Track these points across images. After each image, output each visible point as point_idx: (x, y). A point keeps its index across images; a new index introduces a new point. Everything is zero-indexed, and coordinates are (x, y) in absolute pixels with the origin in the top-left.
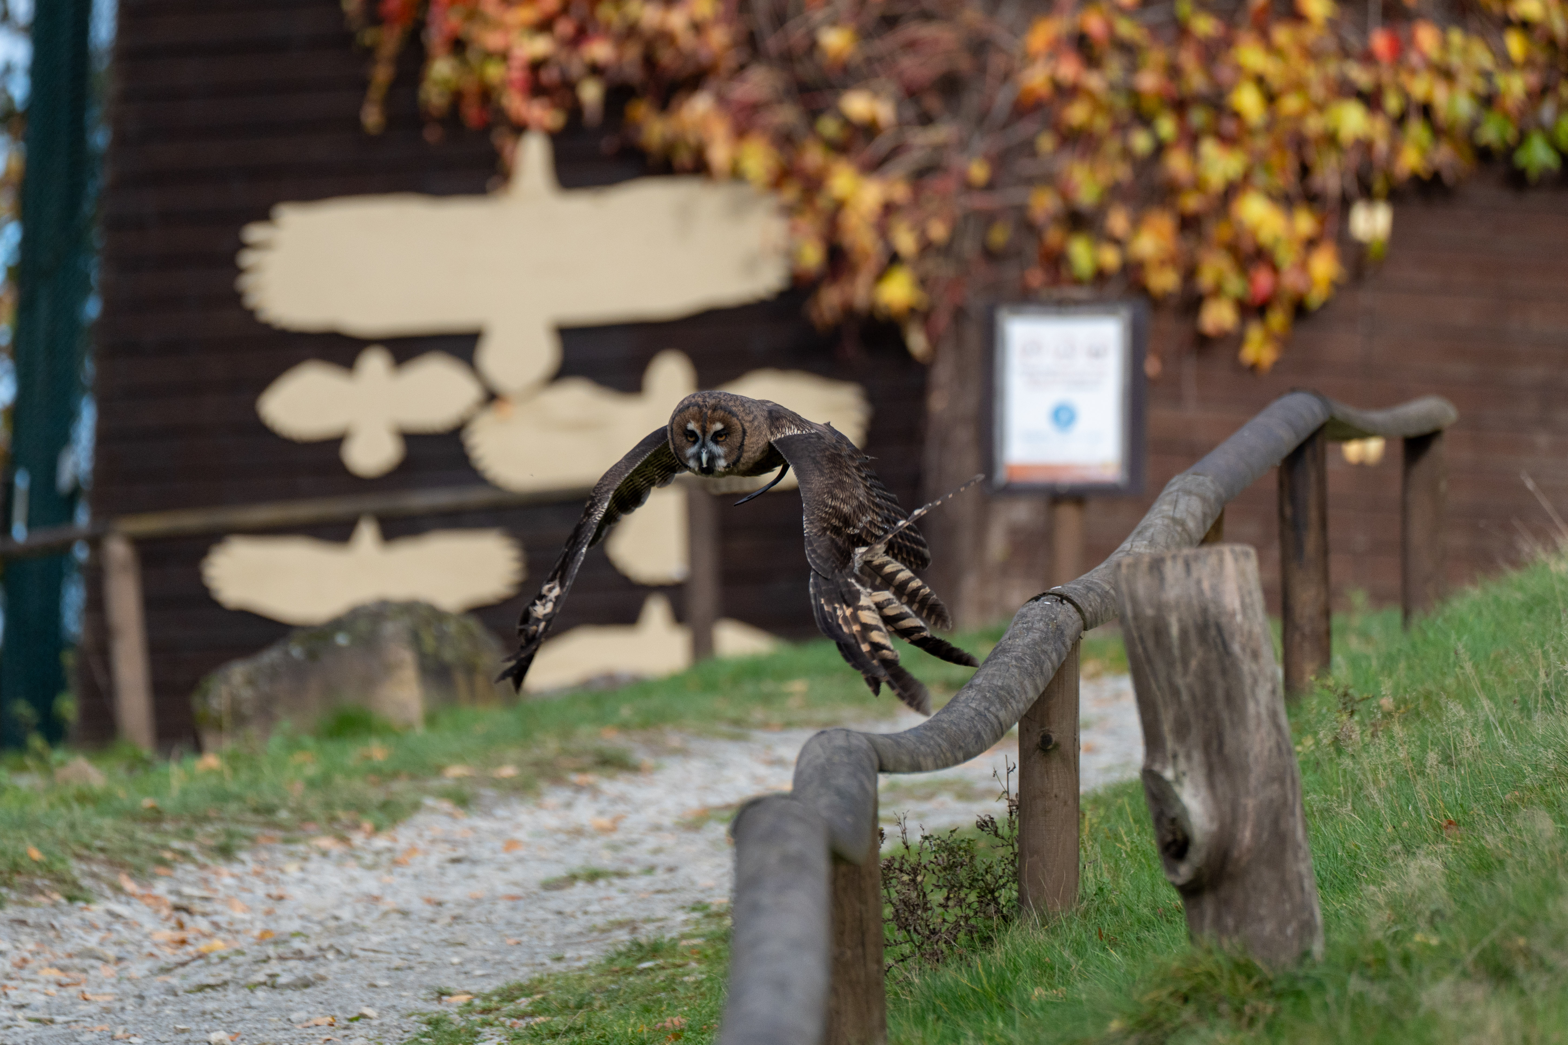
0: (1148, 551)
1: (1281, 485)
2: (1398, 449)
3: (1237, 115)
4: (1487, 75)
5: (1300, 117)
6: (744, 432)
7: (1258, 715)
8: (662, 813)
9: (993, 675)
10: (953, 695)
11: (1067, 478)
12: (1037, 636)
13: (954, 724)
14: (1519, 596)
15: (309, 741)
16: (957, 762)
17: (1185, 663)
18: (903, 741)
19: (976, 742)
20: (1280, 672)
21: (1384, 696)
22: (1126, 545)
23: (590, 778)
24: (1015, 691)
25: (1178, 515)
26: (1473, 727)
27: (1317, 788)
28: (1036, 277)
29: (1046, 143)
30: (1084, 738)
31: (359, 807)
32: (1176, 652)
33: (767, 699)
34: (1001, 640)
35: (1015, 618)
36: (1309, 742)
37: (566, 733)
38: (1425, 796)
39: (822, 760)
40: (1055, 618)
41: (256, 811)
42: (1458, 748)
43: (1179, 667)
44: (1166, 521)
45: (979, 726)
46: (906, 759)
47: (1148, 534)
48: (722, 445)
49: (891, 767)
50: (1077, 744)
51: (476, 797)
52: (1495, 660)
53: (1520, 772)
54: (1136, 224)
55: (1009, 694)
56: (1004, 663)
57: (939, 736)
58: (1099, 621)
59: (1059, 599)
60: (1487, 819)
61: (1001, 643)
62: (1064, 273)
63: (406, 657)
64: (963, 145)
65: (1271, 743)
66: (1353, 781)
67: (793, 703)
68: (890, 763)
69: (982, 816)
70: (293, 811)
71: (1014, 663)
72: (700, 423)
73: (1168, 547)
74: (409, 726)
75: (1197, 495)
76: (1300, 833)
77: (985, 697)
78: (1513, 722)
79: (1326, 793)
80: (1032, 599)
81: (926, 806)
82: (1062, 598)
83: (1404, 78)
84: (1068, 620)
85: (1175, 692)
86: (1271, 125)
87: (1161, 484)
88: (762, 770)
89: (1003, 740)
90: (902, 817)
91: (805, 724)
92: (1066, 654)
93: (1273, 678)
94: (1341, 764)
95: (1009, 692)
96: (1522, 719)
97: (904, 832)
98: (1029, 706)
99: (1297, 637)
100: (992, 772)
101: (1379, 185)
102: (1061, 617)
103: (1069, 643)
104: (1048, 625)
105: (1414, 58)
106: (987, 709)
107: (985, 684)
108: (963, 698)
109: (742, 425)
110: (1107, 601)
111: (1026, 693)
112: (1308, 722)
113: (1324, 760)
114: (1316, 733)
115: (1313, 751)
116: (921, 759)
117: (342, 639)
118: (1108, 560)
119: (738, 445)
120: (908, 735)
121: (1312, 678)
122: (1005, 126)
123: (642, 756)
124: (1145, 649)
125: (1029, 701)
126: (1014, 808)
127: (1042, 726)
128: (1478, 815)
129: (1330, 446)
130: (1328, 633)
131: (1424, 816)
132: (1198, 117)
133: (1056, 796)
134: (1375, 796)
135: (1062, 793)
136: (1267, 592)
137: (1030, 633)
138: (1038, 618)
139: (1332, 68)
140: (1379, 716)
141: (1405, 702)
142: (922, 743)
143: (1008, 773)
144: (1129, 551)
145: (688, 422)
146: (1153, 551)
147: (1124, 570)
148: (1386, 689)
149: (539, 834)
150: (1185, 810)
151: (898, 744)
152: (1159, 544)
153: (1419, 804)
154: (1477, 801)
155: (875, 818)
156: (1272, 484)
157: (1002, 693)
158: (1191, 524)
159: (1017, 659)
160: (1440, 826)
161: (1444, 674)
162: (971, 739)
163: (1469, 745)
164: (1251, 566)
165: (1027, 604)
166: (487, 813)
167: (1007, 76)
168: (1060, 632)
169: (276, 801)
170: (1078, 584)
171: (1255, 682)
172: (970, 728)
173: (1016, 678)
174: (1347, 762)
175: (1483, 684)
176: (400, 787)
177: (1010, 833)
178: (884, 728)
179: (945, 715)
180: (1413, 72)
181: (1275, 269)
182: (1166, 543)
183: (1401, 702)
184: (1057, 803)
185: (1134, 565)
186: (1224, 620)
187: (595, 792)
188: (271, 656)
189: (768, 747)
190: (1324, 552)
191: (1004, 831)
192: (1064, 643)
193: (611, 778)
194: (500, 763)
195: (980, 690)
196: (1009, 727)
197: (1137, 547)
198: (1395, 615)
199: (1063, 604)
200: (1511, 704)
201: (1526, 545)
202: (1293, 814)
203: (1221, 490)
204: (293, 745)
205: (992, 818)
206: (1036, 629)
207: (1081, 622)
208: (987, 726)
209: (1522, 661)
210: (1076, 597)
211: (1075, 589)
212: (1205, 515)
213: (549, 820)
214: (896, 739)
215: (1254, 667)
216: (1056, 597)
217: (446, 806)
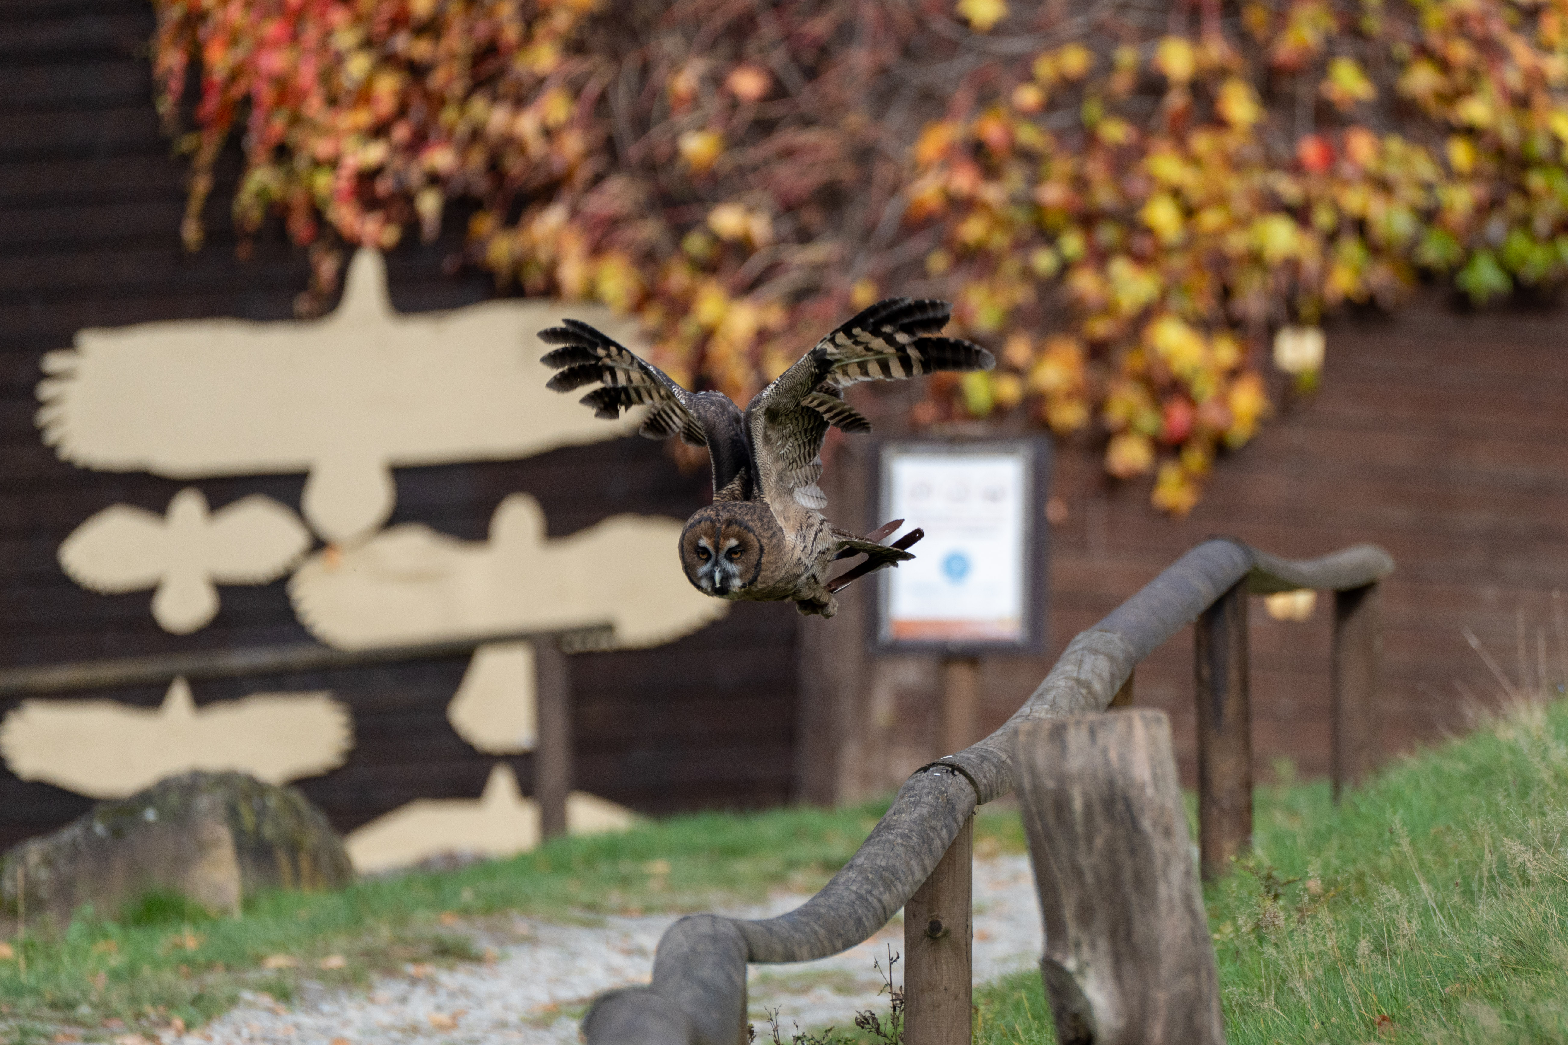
0: (1049, 716)
1: (1198, 643)
2: (1329, 602)
3: (1149, 231)
4: (1428, 187)
5: (1220, 233)
6: (762, 549)
7: (1170, 899)
8: (507, 1008)
9: (877, 855)
10: (833, 876)
11: (961, 635)
12: (925, 810)
13: (833, 908)
14: (1462, 767)
15: (112, 928)
16: (835, 951)
17: (1089, 839)
18: (775, 928)
19: (857, 929)
20: (1195, 852)
21: (1311, 877)
22: (1025, 710)
23: (428, 969)
24: (900, 872)
25: (1083, 677)
26: (1409, 913)
27: (1237, 980)
28: (926, 411)
29: (938, 262)
30: (978, 924)
31: (171, 1003)
32: (1080, 829)
33: (625, 882)
34: (885, 816)
35: (901, 792)
36: (1228, 929)
37: (400, 919)
38: (1355, 988)
39: (685, 949)
40: (946, 791)
41: (53, 1006)
42: (1393, 935)
43: (1082, 846)
44: (1070, 683)
45: (860, 912)
46: (779, 948)
47: (1049, 697)
48: (737, 563)
49: (761, 957)
50: (969, 931)
51: (299, 989)
52: (1435, 838)
53: (1461, 963)
54: (1040, 351)
55: (893, 875)
56: (888, 841)
57: (815, 921)
58: (995, 793)
59: (950, 769)
60: (1425, 1015)
61: (885, 819)
62: (957, 407)
63: (224, 834)
64: (845, 265)
65: (1184, 930)
66: (1276, 973)
67: (654, 885)
68: (760, 953)
69: (862, 1012)
70: (94, 1006)
71: (899, 840)
72: (713, 539)
73: (1071, 711)
74: (225, 911)
75: (1103, 654)
76: (1216, 1031)
77: (867, 878)
78: (1454, 907)
79: (1245, 985)
80: (917, 772)
81: (801, 1001)
82: (954, 768)
83: (1336, 190)
84: (960, 793)
85: (1078, 873)
86: (1188, 244)
87: (1064, 643)
88: (618, 960)
89: (887, 926)
90: (774, 1013)
91: (665, 909)
92: (957, 831)
93: (1187, 858)
94: (1263, 953)
95: (894, 872)
96: (1464, 902)
97: (776, 1030)
98: (916, 889)
99: (1215, 812)
100: (873, 963)
101: (1307, 309)
102: (951, 790)
103: (961, 818)
104: (938, 798)
105: (1347, 169)
106: (870, 892)
107: (867, 864)
108: (842, 880)
109: (759, 541)
110: (1003, 772)
111: (912, 874)
112: (1227, 906)
113: (1244, 949)
114: (1234, 920)
115: (1232, 939)
116: (796, 948)
117: (150, 815)
118: (1004, 726)
119: (755, 563)
120: (781, 921)
121: (1233, 858)
122: (893, 244)
123: (485, 944)
124: (1045, 826)
125: (915, 883)
126: (898, 1002)
127: (931, 911)
128: (1415, 1010)
129: (1253, 600)
130: (1249, 808)
131: (1354, 1011)
132: (1108, 234)
133: (946, 989)
134: (1301, 989)
135: (953, 986)
136: (1182, 762)
137: (918, 808)
138: (927, 791)
139: (1258, 179)
140: (1306, 899)
141: (1334, 883)
142: (797, 930)
143: (891, 964)
144: (1029, 716)
145: (700, 538)
146: (1054, 716)
147: (1022, 738)
148: (1314, 870)
149: (369, 1031)
150: (1088, 1005)
151: (770, 931)
152: (1061, 708)
153: (1350, 999)
154: (1413, 994)
155: (744, 1014)
156: (1188, 642)
157: (886, 874)
158: (1097, 687)
159: (902, 836)
160: (1372, 1022)
161: (1378, 853)
162: (851, 925)
163: (1405, 932)
164: (1164, 733)
165: (915, 775)
166: (313, 1008)
167: (895, 188)
168: (951, 807)
169: (78, 995)
170: (971, 753)
171: (1167, 862)
172: (850, 913)
173: (901, 858)
174: (1270, 951)
175: (1422, 864)
176: (215, 979)
177: (893, 1031)
178: (755, 914)
179: (822, 899)
180: (1346, 183)
181: (1191, 402)
182: (1070, 707)
183: (1329, 884)
184: (947, 996)
185: (1033, 733)
186: (1133, 793)
187: (433, 985)
188: (71, 833)
189: (626, 935)
190: (1246, 717)
191: (888, 1028)
192: (955, 819)
193: (451, 969)
194: (327, 953)
195: (862, 871)
196: (894, 911)
197: (1036, 711)
198: (1323, 787)
199: (955, 775)
200: (1451, 886)
201: (1470, 710)
202: (1208, 1009)
203: (1131, 649)
204: (95, 932)
205: (874, 1014)
206: (924, 803)
207: (975, 795)
208: (869, 911)
209: (1465, 838)
210: (969, 767)
211: (968, 758)
212: (1113, 676)
213: (381, 1016)
214: (767, 926)
215: (1166, 846)
216: (947, 768)
217: (266, 1000)
